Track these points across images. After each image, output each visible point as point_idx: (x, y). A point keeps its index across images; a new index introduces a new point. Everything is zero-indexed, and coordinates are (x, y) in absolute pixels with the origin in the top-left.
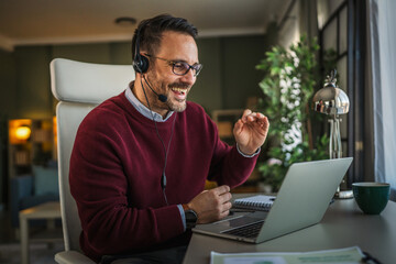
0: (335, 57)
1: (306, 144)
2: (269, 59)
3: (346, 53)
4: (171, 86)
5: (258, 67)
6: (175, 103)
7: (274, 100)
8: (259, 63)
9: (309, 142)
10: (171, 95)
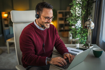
0: (92, 2)
1: (82, 27)
2: (73, 3)
3: (96, 2)
4: (45, 23)
5: (70, 4)
6: (46, 26)
7: (74, 15)
8: (71, 3)
9: (83, 27)
10: (45, 25)
